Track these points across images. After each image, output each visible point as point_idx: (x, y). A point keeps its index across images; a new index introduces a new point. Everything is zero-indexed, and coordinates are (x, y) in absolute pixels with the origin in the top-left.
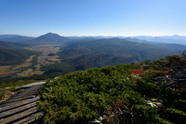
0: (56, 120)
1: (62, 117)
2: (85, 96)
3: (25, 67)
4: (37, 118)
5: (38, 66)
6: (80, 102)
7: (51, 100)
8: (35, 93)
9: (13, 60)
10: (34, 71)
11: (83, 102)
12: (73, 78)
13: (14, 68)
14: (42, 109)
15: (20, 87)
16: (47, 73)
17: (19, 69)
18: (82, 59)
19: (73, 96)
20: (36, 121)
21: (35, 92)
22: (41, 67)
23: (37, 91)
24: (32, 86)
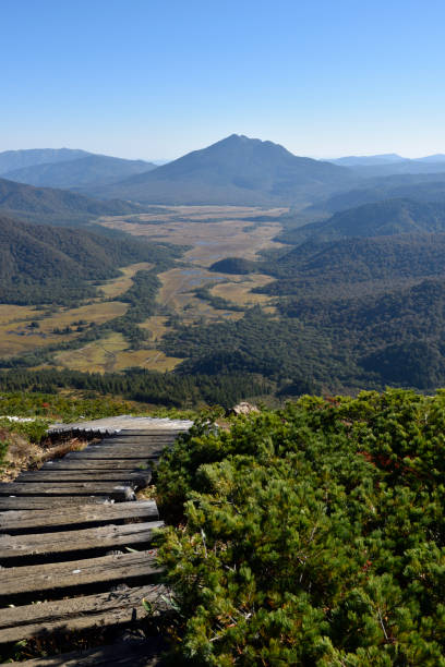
0: (243, 657)
1: (277, 651)
2: (422, 562)
3: (92, 325)
4: (141, 613)
5: (154, 326)
6: (384, 593)
7: (223, 537)
8: (135, 474)
9: (48, 280)
10: (132, 348)
11: (405, 599)
12: (347, 430)
13: (46, 320)
14: (178, 576)
15: (67, 428)
16: (193, 373)
17: (67, 331)
18: (416, 309)
19: (348, 547)
20: (134, 623)
21: (137, 470)
22: (170, 329)
23: (143, 465)
24: (124, 435)
